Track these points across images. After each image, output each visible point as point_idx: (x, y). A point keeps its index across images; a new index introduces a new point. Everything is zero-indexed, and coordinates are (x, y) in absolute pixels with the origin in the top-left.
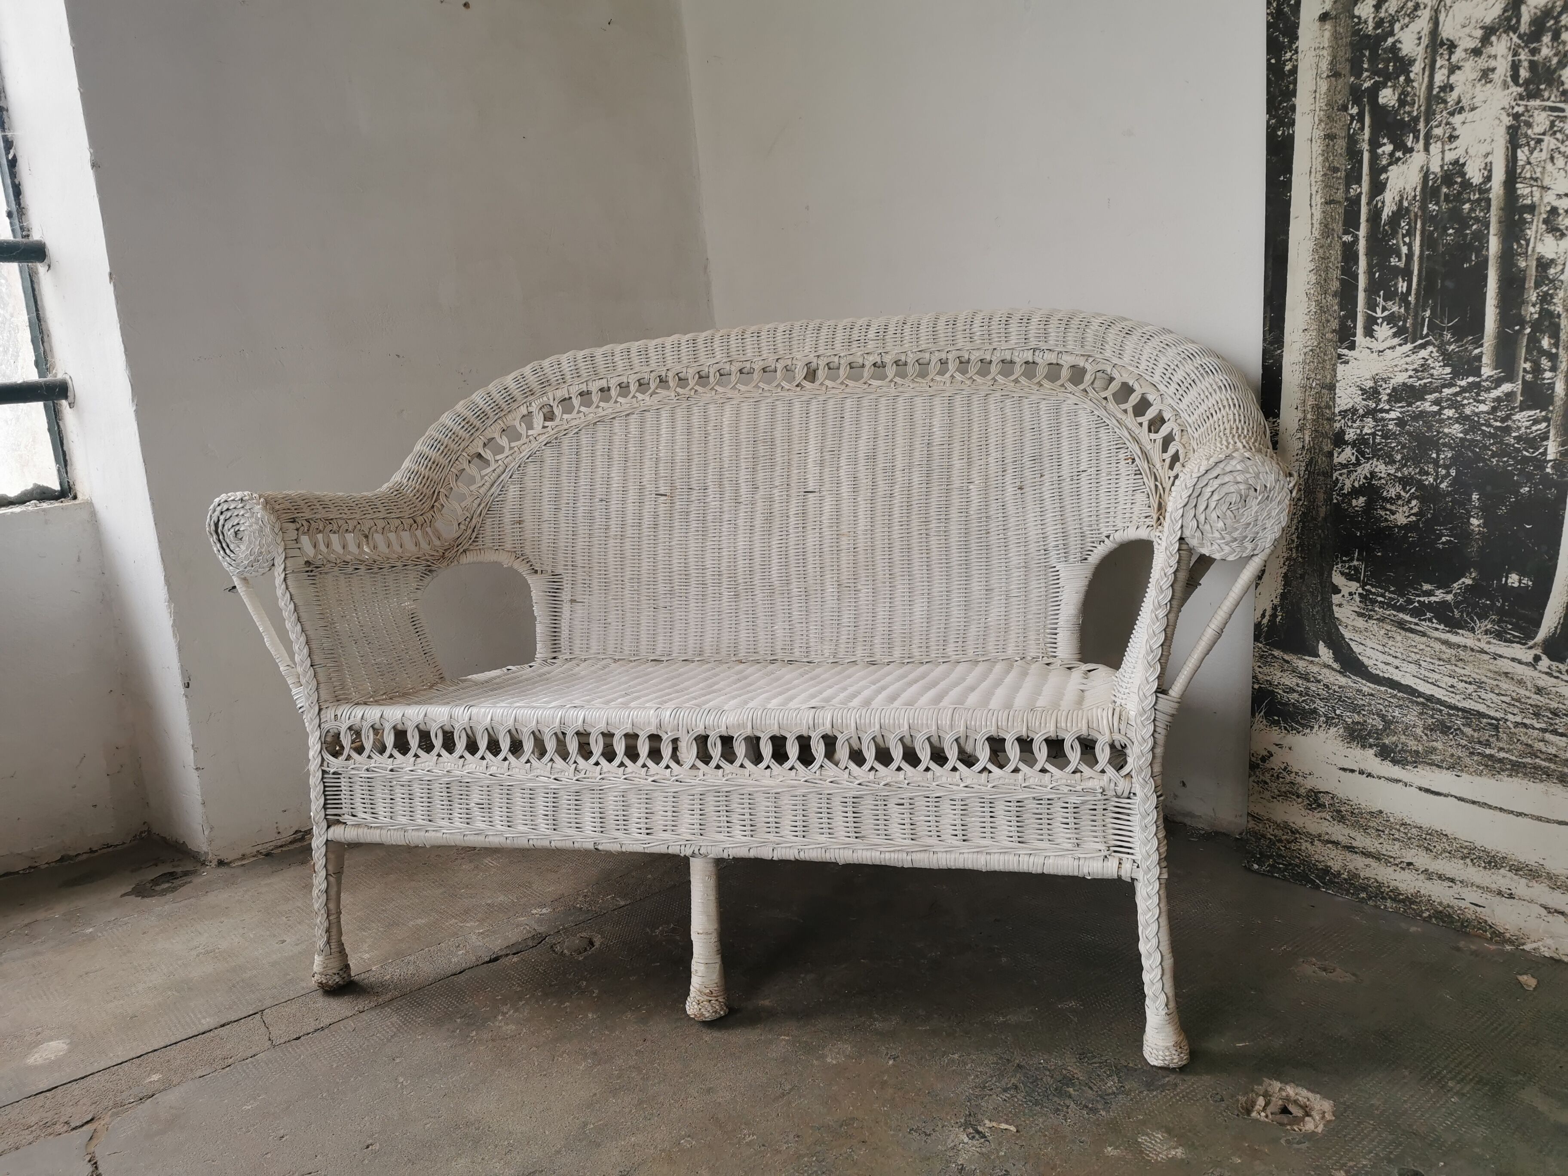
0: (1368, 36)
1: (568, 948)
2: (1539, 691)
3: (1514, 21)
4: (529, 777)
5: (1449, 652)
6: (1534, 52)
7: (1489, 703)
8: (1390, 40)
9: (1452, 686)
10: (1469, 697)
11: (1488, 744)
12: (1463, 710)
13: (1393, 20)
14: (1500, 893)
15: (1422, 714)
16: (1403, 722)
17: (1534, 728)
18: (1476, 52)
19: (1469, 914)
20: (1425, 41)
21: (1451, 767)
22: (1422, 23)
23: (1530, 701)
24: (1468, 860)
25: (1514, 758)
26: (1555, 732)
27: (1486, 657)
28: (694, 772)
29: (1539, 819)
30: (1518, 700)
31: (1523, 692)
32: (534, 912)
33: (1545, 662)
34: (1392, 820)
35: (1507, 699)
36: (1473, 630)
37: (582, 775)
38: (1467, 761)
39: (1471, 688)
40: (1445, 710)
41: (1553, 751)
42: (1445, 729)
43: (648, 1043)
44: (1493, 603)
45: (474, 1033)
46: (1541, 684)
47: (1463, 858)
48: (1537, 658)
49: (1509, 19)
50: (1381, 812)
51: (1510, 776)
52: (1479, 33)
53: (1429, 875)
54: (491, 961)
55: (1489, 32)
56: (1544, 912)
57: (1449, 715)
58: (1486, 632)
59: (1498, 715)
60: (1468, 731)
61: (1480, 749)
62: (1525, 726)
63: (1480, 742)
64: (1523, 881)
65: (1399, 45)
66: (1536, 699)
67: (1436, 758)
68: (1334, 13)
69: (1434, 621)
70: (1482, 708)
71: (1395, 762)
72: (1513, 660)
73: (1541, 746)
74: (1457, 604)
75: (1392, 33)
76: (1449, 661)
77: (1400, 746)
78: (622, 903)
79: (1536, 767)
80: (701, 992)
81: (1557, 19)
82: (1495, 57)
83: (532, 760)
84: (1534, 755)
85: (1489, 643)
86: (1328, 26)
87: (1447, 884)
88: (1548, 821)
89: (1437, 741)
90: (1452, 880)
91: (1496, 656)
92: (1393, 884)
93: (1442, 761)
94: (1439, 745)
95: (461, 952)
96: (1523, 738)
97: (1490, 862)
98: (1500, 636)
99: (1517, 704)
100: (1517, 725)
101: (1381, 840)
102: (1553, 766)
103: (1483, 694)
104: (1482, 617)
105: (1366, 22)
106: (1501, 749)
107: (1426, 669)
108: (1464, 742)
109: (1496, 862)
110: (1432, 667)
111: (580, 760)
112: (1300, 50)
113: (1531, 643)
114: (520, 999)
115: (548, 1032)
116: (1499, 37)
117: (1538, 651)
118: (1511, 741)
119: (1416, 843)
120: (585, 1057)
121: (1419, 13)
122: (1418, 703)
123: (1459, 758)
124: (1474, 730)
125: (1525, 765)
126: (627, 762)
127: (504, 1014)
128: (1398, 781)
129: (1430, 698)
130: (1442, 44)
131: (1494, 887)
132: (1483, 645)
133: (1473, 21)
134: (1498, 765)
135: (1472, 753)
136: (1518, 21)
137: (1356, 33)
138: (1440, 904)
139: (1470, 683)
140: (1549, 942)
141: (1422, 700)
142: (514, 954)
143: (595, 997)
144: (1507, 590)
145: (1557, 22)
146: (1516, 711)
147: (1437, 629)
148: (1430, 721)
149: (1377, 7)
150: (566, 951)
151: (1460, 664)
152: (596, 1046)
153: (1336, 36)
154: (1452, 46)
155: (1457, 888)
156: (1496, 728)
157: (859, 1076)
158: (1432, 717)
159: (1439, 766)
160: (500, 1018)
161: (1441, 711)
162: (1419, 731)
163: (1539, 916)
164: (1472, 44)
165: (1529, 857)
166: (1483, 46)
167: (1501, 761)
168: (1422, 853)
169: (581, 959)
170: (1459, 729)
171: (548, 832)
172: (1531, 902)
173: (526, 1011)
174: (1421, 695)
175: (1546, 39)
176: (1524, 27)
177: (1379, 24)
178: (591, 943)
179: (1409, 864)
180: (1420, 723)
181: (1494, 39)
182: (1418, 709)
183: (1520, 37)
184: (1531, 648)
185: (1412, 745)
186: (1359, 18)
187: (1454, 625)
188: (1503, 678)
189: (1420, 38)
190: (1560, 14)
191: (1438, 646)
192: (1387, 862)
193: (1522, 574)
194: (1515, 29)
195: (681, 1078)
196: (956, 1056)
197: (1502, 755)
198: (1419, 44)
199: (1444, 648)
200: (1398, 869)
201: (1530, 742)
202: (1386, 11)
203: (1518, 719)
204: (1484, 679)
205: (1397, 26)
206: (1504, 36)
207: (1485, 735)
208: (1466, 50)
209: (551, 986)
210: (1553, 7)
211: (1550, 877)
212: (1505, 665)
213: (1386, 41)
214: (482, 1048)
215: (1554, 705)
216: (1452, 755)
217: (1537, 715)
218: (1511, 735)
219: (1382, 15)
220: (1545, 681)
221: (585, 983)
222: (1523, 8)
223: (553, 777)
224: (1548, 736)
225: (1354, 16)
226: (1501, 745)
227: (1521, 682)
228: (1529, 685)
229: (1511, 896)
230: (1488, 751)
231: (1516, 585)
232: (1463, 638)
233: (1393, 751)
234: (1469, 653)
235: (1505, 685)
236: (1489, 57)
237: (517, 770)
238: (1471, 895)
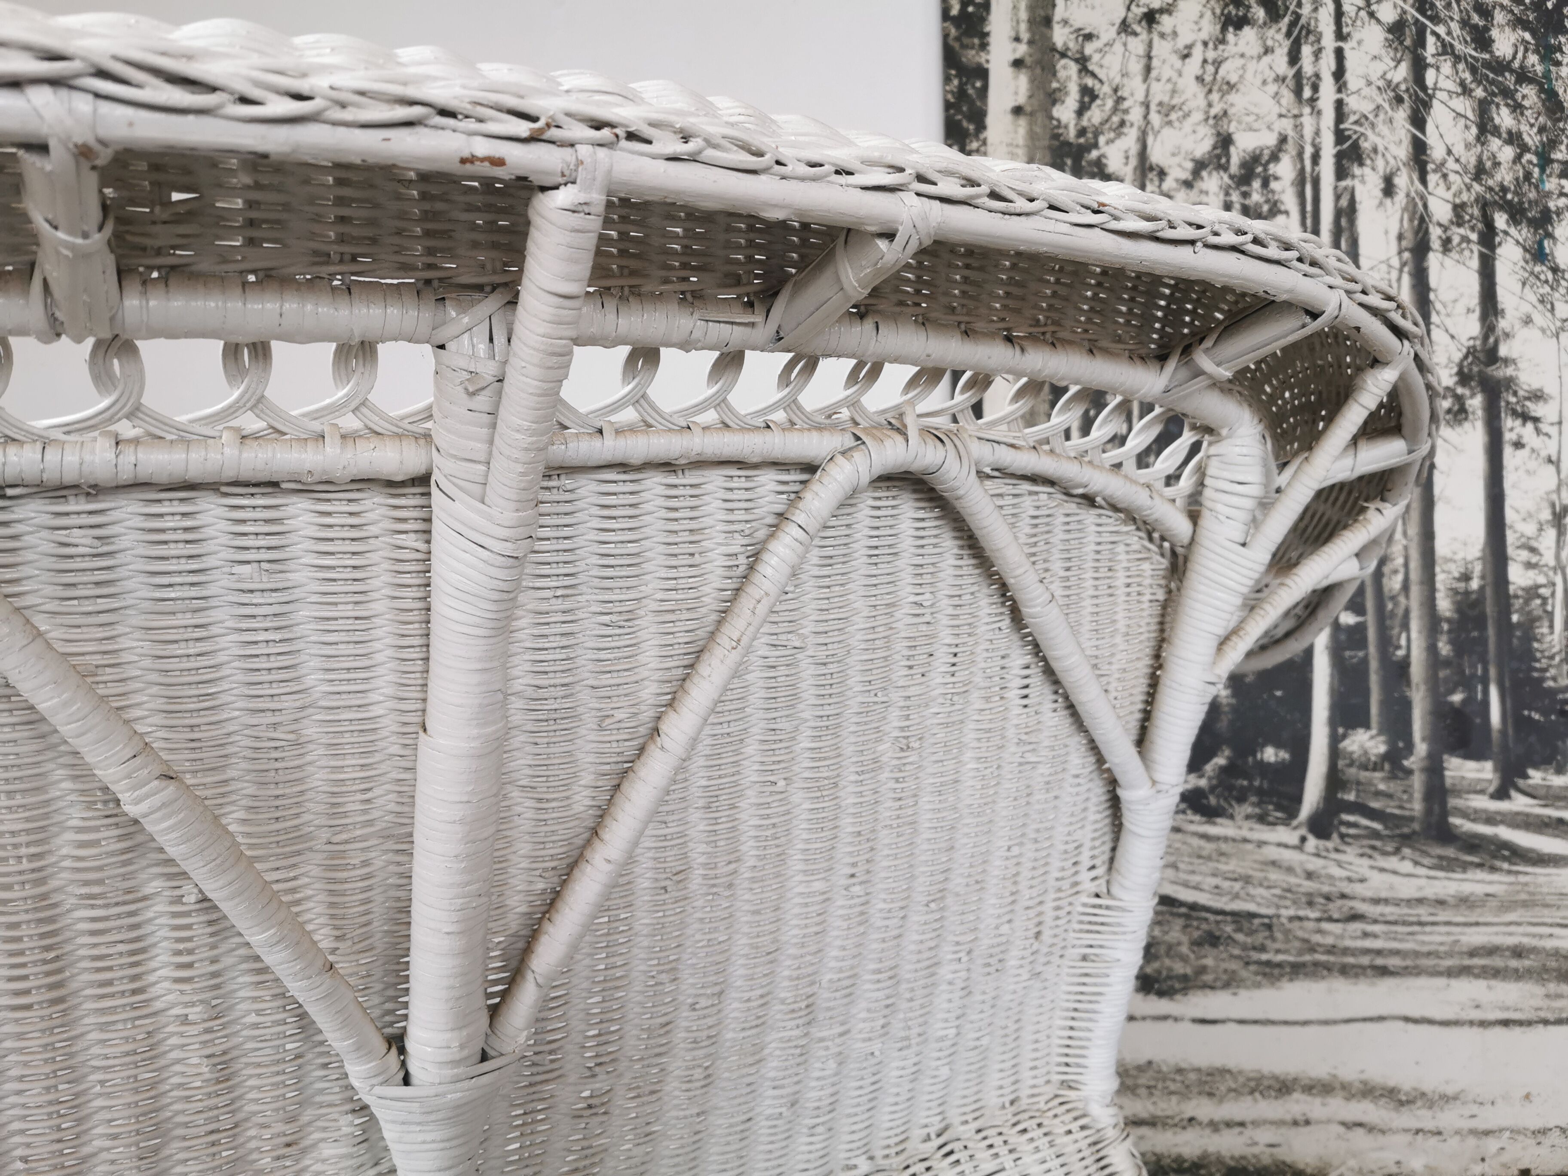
0: (1069, 144)
2: (1310, 875)
3: (1223, 160)
5: (1209, 847)
6: (1245, 195)
7: (1259, 900)
8: (1094, 154)
9: (1217, 887)
10: (1237, 896)
11: (1262, 949)
12: (1233, 914)
13: (1097, 133)
14: (1295, 1123)
15: (1186, 927)
16: (1164, 942)
17: (1308, 919)
18: (1188, 184)
19: (1266, 1160)
20: (1133, 162)
21: (1226, 985)
22: (1129, 141)
23: (1302, 890)
24: (1257, 1095)
25: (1291, 959)
26: (1330, 920)
27: (1249, 847)
29: (1326, 1023)
30: (1289, 890)
31: (1293, 880)
33: (1312, 842)
34: (1165, 1069)
35: (1277, 891)
36: (1232, 817)
38: (1244, 973)
39: (1237, 886)
40: (1211, 917)
41: (1329, 940)
42: (1213, 940)
44: (1251, 784)
46: (1310, 867)
47: (1252, 1092)
48: (1303, 839)
49: (1219, 157)
50: (1150, 1063)
51: (1291, 980)
52: (1190, 165)
53: (1214, 1126)
55: (1200, 166)
56: (1342, 1129)
57: (1218, 922)
58: (1248, 817)
59: (1270, 911)
60: (1240, 937)
61: (1255, 956)
62: (1300, 919)
63: (1254, 948)
64: (1318, 1101)
65: (1104, 161)
66: (1309, 886)
67: (1208, 978)
68: (1028, 109)
69: (1189, 812)
70: (1251, 907)
71: (1161, 994)
72: (1279, 845)
73: (1317, 938)
74: (1212, 789)
75: (1096, 146)
76: (1209, 858)
77: (1164, 973)
79: (1316, 964)
81: (1265, 166)
82: (1207, 193)
84: (1312, 949)
85: (1251, 829)
86: (1023, 122)
87: (1237, 1130)
88: (1335, 1022)
89: (1205, 956)
90: (1242, 1124)
91: (1261, 844)
92: (1175, 1151)
93: (1215, 980)
94: (1209, 962)
96: (1300, 934)
97: (1280, 1090)
98: (1262, 819)
99: (1289, 895)
100: (1291, 919)
101: (1154, 1099)
102: (1332, 959)
103: (1252, 890)
104: (1241, 800)
105: (1066, 127)
106: (1278, 951)
107: (1185, 872)
108: (1236, 952)
109: (1287, 1087)
110: (1190, 868)
112: (989, 141)
113: (1295, 823)
116: (1210, 173)
117: (1303, 831)
118: (1287, 941)
119: (1195, 1090)
121: (1125, 130)
122: (1180, 915)
123: (1234, 972)
124: (1247, 935)
125: (1303, 965)
128: (1165, 1018)
129: (1194, 907)
130: (1151, 169)
131: (1288, 1118)
132: (1245, 833)
133: (1183, 152)
134: (1276, 971)
135: (1247, 964)
136: (1228, 161)
137: (1056, 137)
138: (1232, 1158)
139: (1235, 880)
140: (1352, 1163)
141: (1183, 910)
144: (1264, 768)
145: (1266, 170)
146: (1288, 903)
147: (1192, 822)
148: (1196, 934)
149: (1080, 112)
151: (1223, 859)
153: (1032, 136)
154: (1162, 174)
155: (1249, 1132)
156: (1269, 927)
158: (1198, 928)
159: (1212, 988)
161: (1206, 919)
162: (1184, 949)
163: (1339, 1137)
164: (1186, 175)
165: (1319, 1071)
166: (1194, 179)
167: (1279, 965)
168: (1205, 1101)
170: (1230, 937)
172: (1329, 1121)
174: (1182, 904)
175: (1256, 184)
176: (1234, 168)
177: (1082, 132)
179: (1191, 1119)
180: (1185, 939)
181: (1204, 174)
182: (1180, 922)
183: (1231, 177)
184: (1295, 828)
185: (1179, 968)
186: (1059, 121)
187: (1211, 814)
188: (1270, 868)
189: (1127, 158)
190: (1268, 162)
191: (1196, 842)
192: (1165, 1125)
193: (1278, 745)
194: (1225, 168)
197: (1280, 958)
198: (1126, 164)
199: (1202, 843)
200: (1178, 1130)
201: (1306, 936)
202: (1089, 120)
203: (1291, 912)
204: (1251, 872)
205: (1102, 140)
206: (1215, 173)
207: (1260, 937)
208: (1177, 180)
210: (1261, 155)
211: (1345, 1087)
212: (1272, 852)
213: (1089, 151)
215: (1326, 889)
216: (1226, 971)
217: (1310, 904)
218: (1287, 932)
219: (1085, 123)
220: (1314, 864)
222: (1232, 149)
224: (1326, 926)
225: (1051, 118)
226: (1277, 946)
227: (1290, 870)
228: (1299, 870)
229: (1307, 1122)
230: (1264, 957)
231: (1272, 759)
232: (1222, 828)
233: (1157, 981)
234: (1231, 844)
235: (1274, 876)
236: (1201, 192)
238: (1265, 1136)
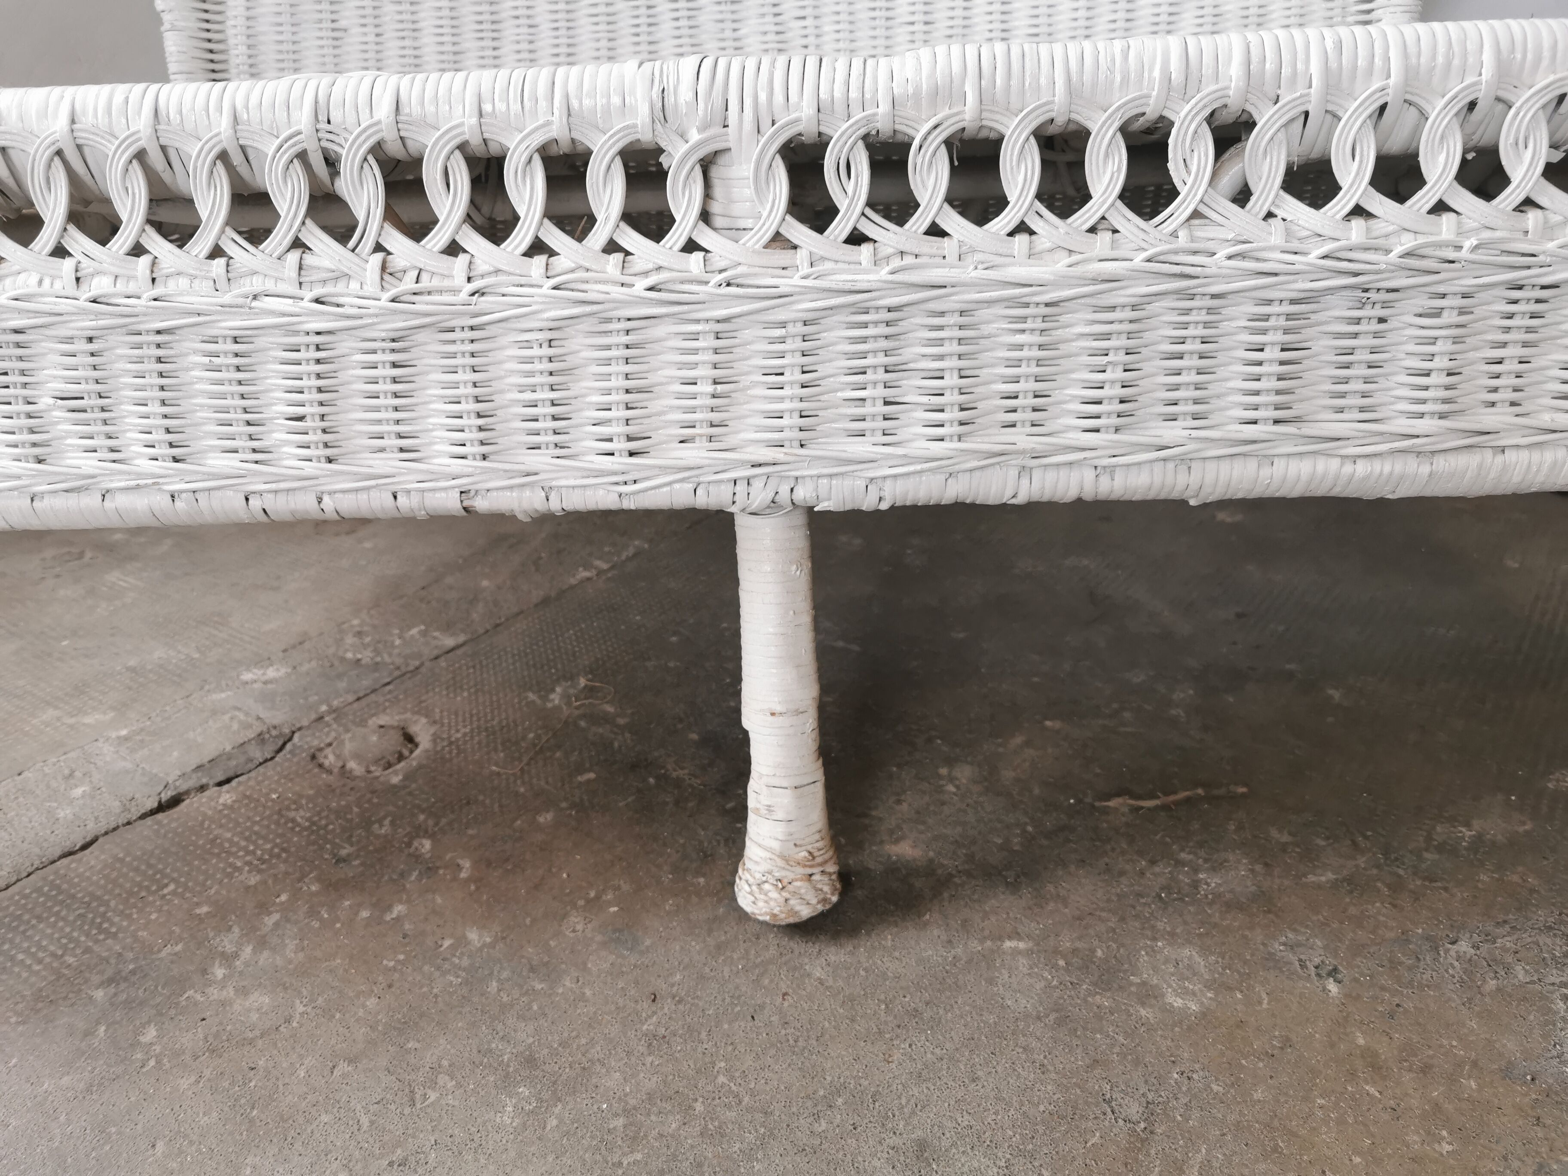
1: (357, 756)
4: (227, 299)
28: (782, 257)
32: (247, 676)
37: (408, 284)
43: (668, 1006)
45: (151, 1033)
54: (161, 808)
78: (450, 642)
80: (783, 857)
83: (230, 248)
95: (78, 792)
111: (396, 241)
114: (263, 908)
115: (371, 1002)
120: (507, 1082)
126: (555, 237)
127: (228, 959)
142: (220, 784)
143: (468, 881)
150: (352, 765)
152: (525, 1034)
157: (1287, 1042)
160: (219, 972)
169: (396, 780)
171: (309, 468)
173: (291, 945)
178: (409, 739)
195: (817, 1117)
196: (1464, 946)
209: (340, 860)
214: (184, 1083)
221: (427, 844)
223: (309, 295)
237: (183, 282)
